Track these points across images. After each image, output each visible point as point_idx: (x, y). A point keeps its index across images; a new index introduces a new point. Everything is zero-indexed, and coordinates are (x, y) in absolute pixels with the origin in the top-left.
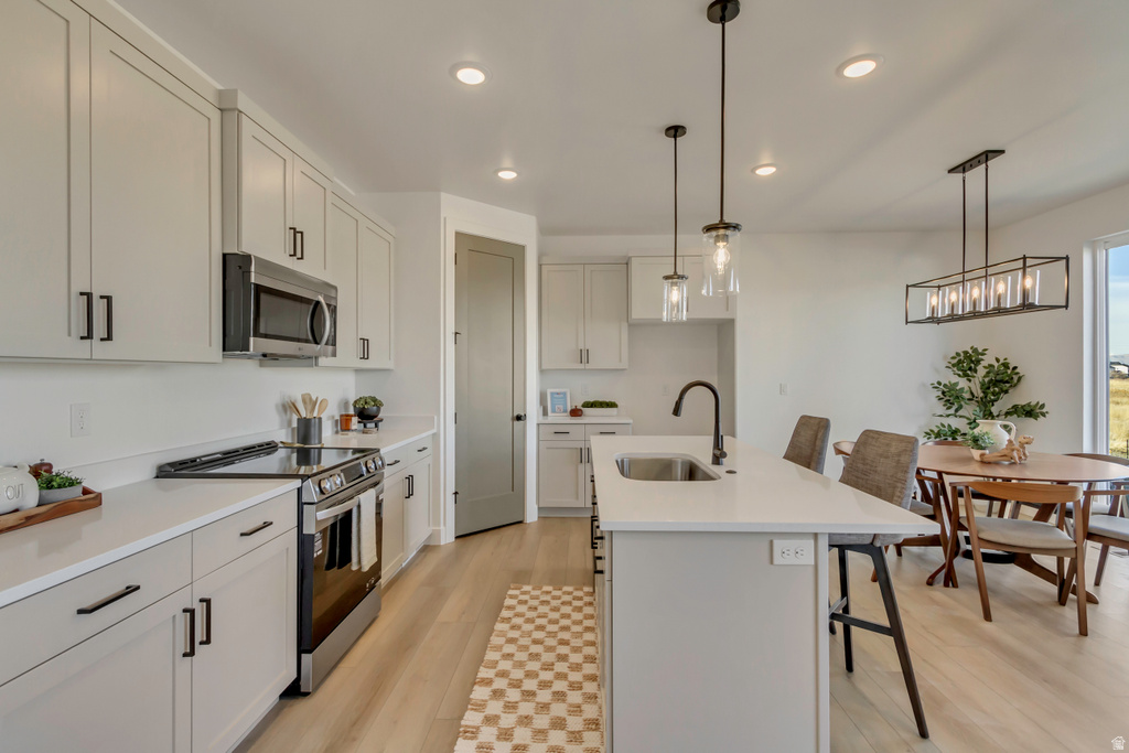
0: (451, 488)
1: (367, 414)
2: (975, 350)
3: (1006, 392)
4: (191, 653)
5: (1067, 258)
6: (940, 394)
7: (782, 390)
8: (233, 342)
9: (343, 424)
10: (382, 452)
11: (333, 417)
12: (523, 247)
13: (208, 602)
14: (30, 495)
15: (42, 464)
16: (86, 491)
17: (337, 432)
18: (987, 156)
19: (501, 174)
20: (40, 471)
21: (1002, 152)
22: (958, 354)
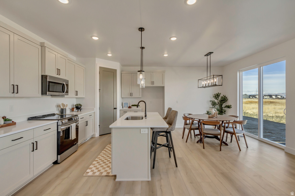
0: (98, 124)
1: (78, 107)
2: (219, 93)
3: (225, 102)
4: (33, 151)
5: (222, 75)
6: (211, 103)
7: (177, 102)
8: (43, 93)
9: (72, 110)
10: (78, 115)
11: (70, 108)
12: (116, 70)
13: (37, 142)
14: (2, 122)
15: (4, 117)
16: (13, 122)
17: (71, 112)
18: (211, 53)
19: (108, 55)
20: (4, 118)
21: (213, 53)
22: (215, 94)
